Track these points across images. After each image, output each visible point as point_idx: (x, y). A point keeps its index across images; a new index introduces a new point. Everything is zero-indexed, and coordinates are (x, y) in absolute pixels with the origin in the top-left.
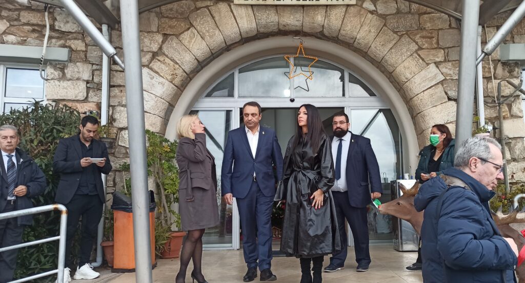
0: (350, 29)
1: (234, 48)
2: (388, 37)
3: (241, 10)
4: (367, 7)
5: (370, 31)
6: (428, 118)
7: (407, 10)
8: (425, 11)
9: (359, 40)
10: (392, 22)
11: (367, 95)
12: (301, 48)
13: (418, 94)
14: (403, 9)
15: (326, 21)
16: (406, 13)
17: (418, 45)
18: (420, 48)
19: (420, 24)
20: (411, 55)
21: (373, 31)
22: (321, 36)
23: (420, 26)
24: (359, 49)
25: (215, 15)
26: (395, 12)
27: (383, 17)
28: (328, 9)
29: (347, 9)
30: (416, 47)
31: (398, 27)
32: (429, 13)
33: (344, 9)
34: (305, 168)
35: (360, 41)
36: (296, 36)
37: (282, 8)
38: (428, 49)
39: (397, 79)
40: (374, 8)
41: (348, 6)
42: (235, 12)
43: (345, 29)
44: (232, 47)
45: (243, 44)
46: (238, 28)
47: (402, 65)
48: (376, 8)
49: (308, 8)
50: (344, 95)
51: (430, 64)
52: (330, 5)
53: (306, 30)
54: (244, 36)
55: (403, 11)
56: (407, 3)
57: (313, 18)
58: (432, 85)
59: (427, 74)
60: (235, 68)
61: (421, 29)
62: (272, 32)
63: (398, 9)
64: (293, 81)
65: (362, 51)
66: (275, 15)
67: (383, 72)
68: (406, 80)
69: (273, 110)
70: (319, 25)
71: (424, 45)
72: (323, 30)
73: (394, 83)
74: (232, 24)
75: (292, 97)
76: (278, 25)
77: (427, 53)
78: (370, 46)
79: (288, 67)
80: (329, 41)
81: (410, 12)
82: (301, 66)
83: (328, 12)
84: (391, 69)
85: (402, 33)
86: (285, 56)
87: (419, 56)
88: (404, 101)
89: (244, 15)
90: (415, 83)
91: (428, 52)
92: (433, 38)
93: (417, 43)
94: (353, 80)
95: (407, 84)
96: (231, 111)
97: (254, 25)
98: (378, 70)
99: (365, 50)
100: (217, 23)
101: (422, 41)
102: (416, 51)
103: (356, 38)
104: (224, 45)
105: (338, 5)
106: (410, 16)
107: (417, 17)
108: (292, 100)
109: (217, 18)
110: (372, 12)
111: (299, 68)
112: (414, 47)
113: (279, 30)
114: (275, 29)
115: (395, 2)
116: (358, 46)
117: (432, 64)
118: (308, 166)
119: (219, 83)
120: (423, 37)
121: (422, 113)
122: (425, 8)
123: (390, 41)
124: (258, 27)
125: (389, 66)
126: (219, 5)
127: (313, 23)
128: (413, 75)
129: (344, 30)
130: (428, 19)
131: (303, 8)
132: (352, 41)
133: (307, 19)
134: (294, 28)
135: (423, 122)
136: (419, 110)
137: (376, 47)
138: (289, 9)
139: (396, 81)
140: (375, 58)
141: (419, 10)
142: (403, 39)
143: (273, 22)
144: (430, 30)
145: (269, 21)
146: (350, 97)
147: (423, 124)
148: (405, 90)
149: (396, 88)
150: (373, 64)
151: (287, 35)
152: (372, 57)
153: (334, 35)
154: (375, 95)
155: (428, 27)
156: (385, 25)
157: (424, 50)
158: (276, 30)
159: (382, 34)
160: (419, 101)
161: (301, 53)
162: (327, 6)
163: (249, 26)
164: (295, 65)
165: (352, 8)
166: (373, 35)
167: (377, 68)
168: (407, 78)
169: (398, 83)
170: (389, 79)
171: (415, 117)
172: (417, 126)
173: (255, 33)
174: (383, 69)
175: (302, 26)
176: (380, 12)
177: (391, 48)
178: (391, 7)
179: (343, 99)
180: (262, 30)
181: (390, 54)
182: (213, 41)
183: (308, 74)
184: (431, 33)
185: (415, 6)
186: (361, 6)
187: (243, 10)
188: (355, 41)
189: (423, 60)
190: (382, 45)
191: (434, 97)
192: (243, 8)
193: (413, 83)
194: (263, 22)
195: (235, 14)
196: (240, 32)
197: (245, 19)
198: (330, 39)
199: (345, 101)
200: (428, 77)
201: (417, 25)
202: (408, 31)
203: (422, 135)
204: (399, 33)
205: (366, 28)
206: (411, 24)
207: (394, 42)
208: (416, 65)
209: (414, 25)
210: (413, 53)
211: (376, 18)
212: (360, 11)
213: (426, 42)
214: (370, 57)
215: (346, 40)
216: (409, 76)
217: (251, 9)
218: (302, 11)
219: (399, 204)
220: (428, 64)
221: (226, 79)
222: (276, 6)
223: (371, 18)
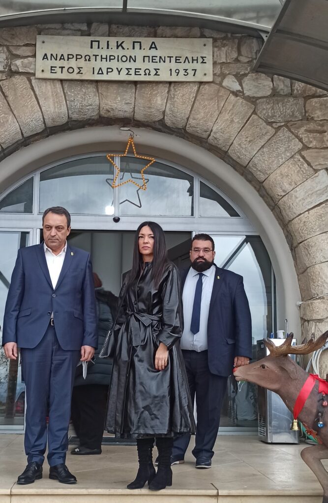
0: (204, 118)
1: (33, 141)
2: (258, 130)
3: (46, 86)
4: (229, 85)
5: (232, 121)
6: (314, 249)
7: (287, 90)
8: (313, 92)
9: (215, 133)
10: (265, 109)
11: (227, 215)
12: (131, 144)
13: (301, 214)
14: (282, 89)
15: (168, 105)
16: (286, 95)
17: (302, 142)
18: (305, 147)
19: (306, 112)
20: (292, 157)
21: (236, 121)
22: (160, 127)
23: (305, 115)
24: (216, 147)
25: (7, 93)
26: (269, 94)
27: (253, 100)
28: (172, 88)
29: (199, 88)
30: (300, 146)
31: (273, 116)
32: (320, 96)
33: (196, 88)
34: (140, 311)
35: (218, 136)
36: (124, 127)
37: (104, 86)
38: (316, 148)
39: (270, 192)
40: (239, 88)
41: (201, 83)
42: (36, 89)
43: (196, 117)
44: (32, 139)
45: (48, 136)
46: (40, 113)
47: (278, 171)
48: (242, 88)
49: (143, 85)
50: (192, 214)
51: (320, 170)
52: (175, 82)
53: (139, 116)
54: (49, 123)
55: (282, 93)
56: (288, 81)
57: (150, 101)
58: (322, 201)
59: (315, 185)
60: (35, 170)
61: (308, 119)
62: (89, 119)
63: (274, 89)
64: (119, 192)
65: (220, 149)
66: (95, 95)
67: (250, 181)
68: (283, 194)
69: (89, 234)
70: (158, 110)
71: (311, 142)
72: (164, 118)
73: (266, 198)
74: (32, 107)
75: (117, 215)
76: (99, 109)
77: (315, 154)
78: (232, 143)
79: (112, 173)
80: (172, 134)
81: (291, 94)
82: (131, 171)
83: (172, 92)
84: (262, 177)
85: (279, 124)
86: (108, 155)
87: (304, 158)
88: (280, 224)
89: (50, 94)
90: (297, 198)
91: (316, 152)
92: (325, 132)
93: (300, 140)
94: (207, 193)
95: (285, 199)
96: (28, 233)
97: (64, 109)
98: (242, 178)
99: (224, 149)
100: (11, 105)
101: (308, 137)
102: (299, 152)
103: (212, 130)
104: (21, 137)
105: (187, 82)
106: (291, 99)
107: (301, 101)
108: (116, 220)
109: (10, 99)
110: (236, 94)
111: (127, 175)
112: (297, 145)
113: (100, 116)
114: (94, 114)
115: (270, 79)
116: (214, 143)
117: (321, 171)
118: (144, 308)
119: (11, 193)
120: (310, 131)
121: (305, 242)
122: (314, 88)
123: (261, 137)
124: (70, 112)
125: (258, 173)
126: (14, 79)
127: (149, 108)
128: (294, 186)
129: (194, 119)
130: (318, 105)
131: (136, 86)
132: (205, 135)
133: (141, 102)
134: (121, 114)
135: (307, 255)
136: (301, 237)
137: (240, 145)
138: (115, 86)
139: (268, 194)
140: (238, 160)
141: (304, 91)
142: (280, 133)
143: (91, 105)
144: (321, 120)
145: (85, 103)
146: (201, 217)
147: (306, 259)
148: (282, 207)
149: (269, 205)
150: (236, 170)
151: (111, 125)
152: (235, 158)
153: (180, 126)
154: (237, 215)
155: (318, 117)
156: (254, 112)
157: (311, 150)
158: (96, 118)
159: (249, 125)
160: (302, 225)
161: (131, 151)
162: (170, 83)
163: (57, 110)
164: (122, 170)
165: (206, 86)
166: (236, 126)
167: (242, 175)
168: (284, 191)
169: (271, 198)
170: (258, 191)
171: (295, 248)
172: (298, 261)
173: (65, 120)
174: (250, 177)
175: (134, 111)
176: (247, 93)
177: (263, 147)
178: (264, 86)
179: (191, 219)
180: (75, 116)
181: (261, 155)
182: (5, 131)
183: (141, 182)
184: (322, 126)
185: (299, 86)
186: (220, 84)
187: (49, 87)
188: (209, 135)
189: (309, 164)
190: (250, 141)
191: (324, 219)
192: (48, 83)
193: (294, 198)
194: (77, 104)
195: (37, 93)
196: (44, 118)
197: (51, 100)
198: (174, 132)
199: (194, 223)
200: (315, 190)
201: (302, 113)
202: (288, 122)
203: (305, 274)
204: (274, 125)
205: (226, 116)
206: (293, 112)
207: (267, 138)
208: (298, 172)
209: (297, 114)
210: (295, 154)
211: (242, 102)
212: (219, 91)
213: (314, 138)
214: (232, 158)
215: (196, 134)
216: (287, 187)
217: (60, 86)
218: (134, 90)
219: (263, 367)
220: (316, 171)
221: (21, 187)
222: (97, 82)
223: (234, 102)
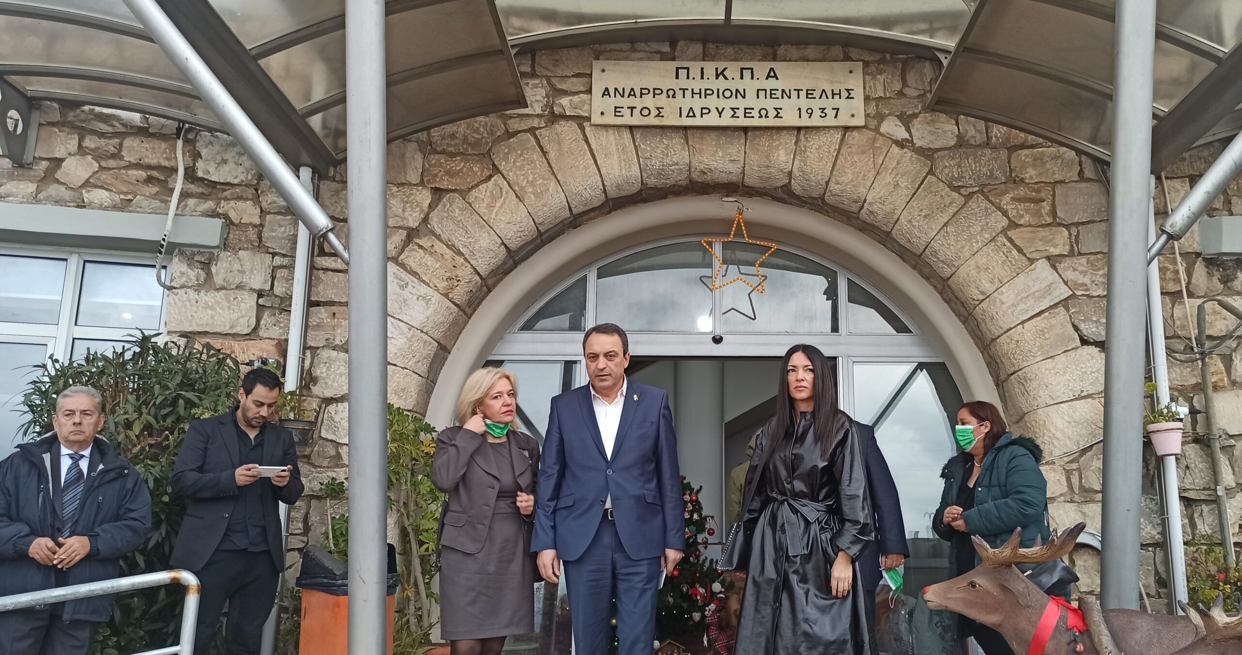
0: (852, 181)
1: (587, 220)
2: (938, 198)
3: (607, 137)
4: (890, 132)
5: (897, 185)
6: (1034, 384)
7: (981, 138)
8: (1021, 141)
9: (871, 204)
10: (948, 166)
11: (890, 329)
12: (739, 222)
13: (1011, 329)
14: (972, 137)
15: (796, 162)
16: (979, 146)
17: (1008, 217)
18: (1013, 225)
19: (1011, 170)
20: (993, 239)
21: (903, 186)
22: (785, 196)
23: (1011, 175)
24: (873, 226)
25: (547, 148)
26: (953, 143)
27: (927, 154)
28: (802, 137)
29: (844, 136)
30: (1005, 222)
31: (960, 177)
32: (1032, 147)
33: (838, 136)
34: (797, 495)
35: (875, 208)
36: (727, 196)
37: (697, 134)
38: (1030, 226)
39: (960, 295)
40: (906, 135)
41: (846, 129)
42: (592, 141)
43: (840, 180)
44: (585, 218)
45: (609, 212)
46: (598, 177)
47: (972, 262)
48: (911, 135)
49: (757, 133)
50: (835, 329)
51: (1038, 259)
52: (806, 128)
53: (750, 181)
54: (612, 193)
55: (972, 142)
56: (981, 125)
57: (768, 156)
58: (1043, 308)
59: (1031, 283)
60: (589, 265)
61: (1015, 182)
62: (674, 186)
63: (960, 137)
64: (721, 295)
65: (880, 229)
66: (683, 149)
67: (927, 278)
68: (981, 297)
69: (671, 363)
70: (782, 171)
71: (1022, 216)
72: (790, 182)
73: (953, 305)
74: (586, 168)
75: (718, 333)
76: (689, 170)
77: (1029, 235)
78: (898, 219)
79: (710, 266)
80: (803, 207)
81: (988, 144)
82: (739, 263)
83: (802, 143)
84: (946, 271)
85: (970, 190)
86: (703, 240)
87: (1011, 241)
88: (976, 344)
89: (614, 148)
90: (1003, 303)
91: (1031, 232)
92: (1043, 201)
93: (1005, 213)
94: (859, 296)
95: (984, 305)
96: (575, 362)
97: (635, 171)
98: (915, 273)
99: (885, 228)
100: (553, 165)
101: (1017, 208)
102: (1004, 231)
103: (865, 200)
104: (568, 214)
105: (824, 127)
106: (988, 152)
107: (1004, 154)
108: (717, 340)
109: (552, 156)
110: (901, 144)
111: (733, 268)
112: (999, 222)
113: (691, 181)
114: (681, 179)
115: (954, 122)
116: (870, 219)
117: (1040, 261)
118: (805, 490)
119: (551, 300)
120: (1020, 200)
121: (1020, 373)
122: (1022, 135)
123: (942, 209)
124: (645, 175)
125: (941, 265)
126: (557, 126)
127: (768, 167)
128: (998, 284)
129: (837, 183)
130: (1029, 160)
131: (746, 134)
132: (855, 208)
133: (754, 159)
134: (723, 178)
135: (1023, 394)
136: (1013, 365)
137: (910, 222)
138: (713, 135)
139: (957, 298)
140: (908, 245)
141: (1008, 139)
142: (972, 203)
143: (677, 164)
144: (1036, 183)
145: (668, 161)
146: (850, 334)
147: (1022, 399)
148: (980, 318)
149: (958, 315)
150: (904, 260)
151: (708, 194)
152: (902, 242)
153: (815, 194)
154: (910, 332)
155: (1031, 178)
156: (931, 172)
157: (1022, 229)
158: (684, 183)
159: (924, 191)
160: (1013, 346)
161: (739, 233)
162: (799, 129)
163: (624, 172)
164: (725, 261)
165: (855, 133)
166: (904, 193)
167: (914, 268)
168: (982, 293)
169: (962, 303)
170: (940, 293)
171: (1003, 382)
172: (1009, 404)
173: (637, 187)
174: (926, 271)
175: (743, 173)
176: (918, 143)
177: (946, 225)
178: (945, 132)
179: (834, 337)
180: (652, 182)
181: (944, 236)
182: (544, 206)
183: (756, 281)
184: (1038, 191)
185: (999, 131)
186: (877, 130)
187: (612, 138)
188: (862, 207)
189: (1020, 251)
190: (925, 216)
191: (1047, 336)
192: (611, 131)
193: (998, 303)
194: (656, 163)
195: (593, 146)
196: (604, 185)
197: (615, 157)
198: (806, 202)
199: (840, 344)
200: (1032, 291)
201: (1005, 172)
202: (985, 185)
203: (1021, 424)
204: (962, 191)
205: (887, 178)
206: (991, 171)
207: (952, 210)
208: (1003, 263)
209: (997, 173)
210: (998, 235)
211: (911, 156)
212: (874, 140)
213: (1027, 211)
214: (897, 242)
215: (841, 206)
216: (988, 287)
217: (629, 136)
218: (743, 141)
219: (973, 585)
220: (1032, 261)
221: (568, 290)
222: (686, 128)
223: (898, 157)
